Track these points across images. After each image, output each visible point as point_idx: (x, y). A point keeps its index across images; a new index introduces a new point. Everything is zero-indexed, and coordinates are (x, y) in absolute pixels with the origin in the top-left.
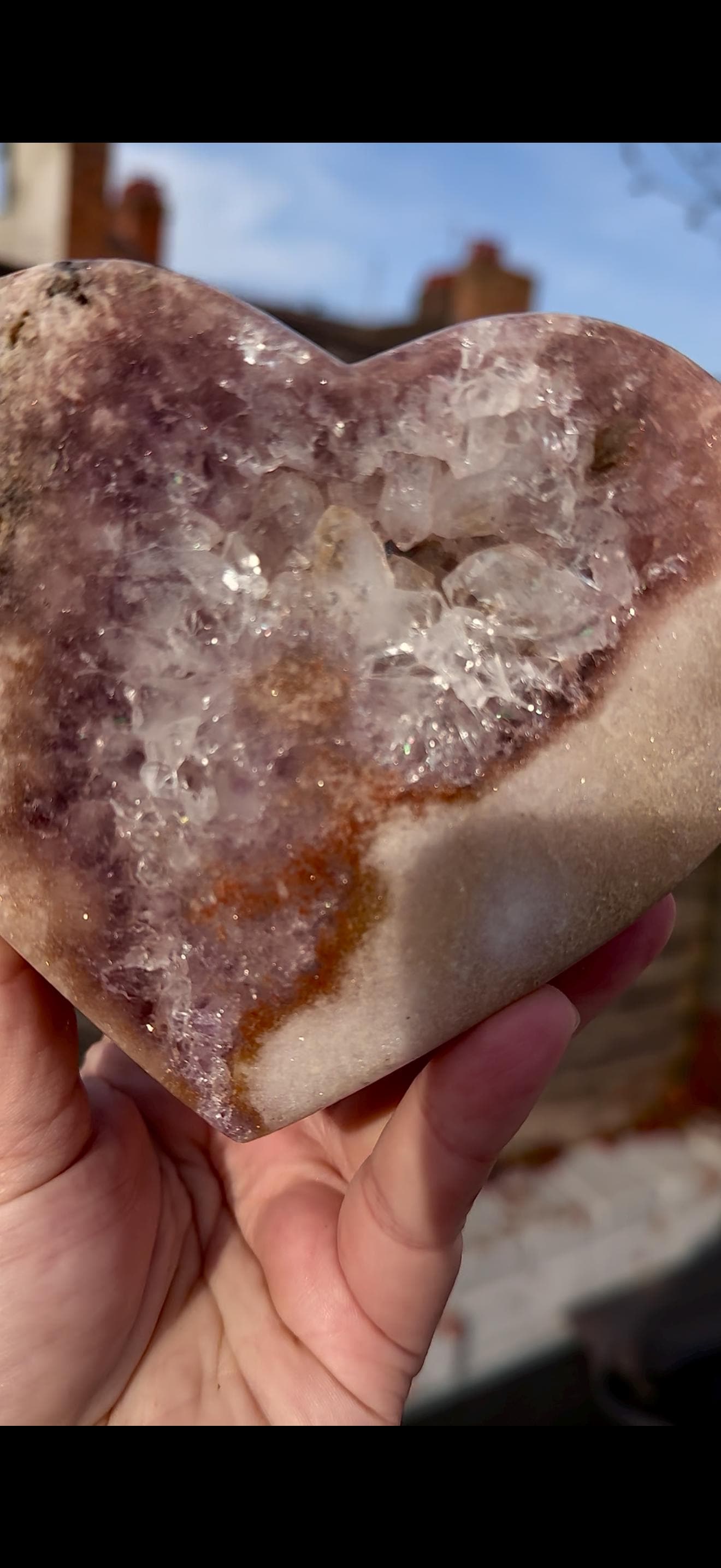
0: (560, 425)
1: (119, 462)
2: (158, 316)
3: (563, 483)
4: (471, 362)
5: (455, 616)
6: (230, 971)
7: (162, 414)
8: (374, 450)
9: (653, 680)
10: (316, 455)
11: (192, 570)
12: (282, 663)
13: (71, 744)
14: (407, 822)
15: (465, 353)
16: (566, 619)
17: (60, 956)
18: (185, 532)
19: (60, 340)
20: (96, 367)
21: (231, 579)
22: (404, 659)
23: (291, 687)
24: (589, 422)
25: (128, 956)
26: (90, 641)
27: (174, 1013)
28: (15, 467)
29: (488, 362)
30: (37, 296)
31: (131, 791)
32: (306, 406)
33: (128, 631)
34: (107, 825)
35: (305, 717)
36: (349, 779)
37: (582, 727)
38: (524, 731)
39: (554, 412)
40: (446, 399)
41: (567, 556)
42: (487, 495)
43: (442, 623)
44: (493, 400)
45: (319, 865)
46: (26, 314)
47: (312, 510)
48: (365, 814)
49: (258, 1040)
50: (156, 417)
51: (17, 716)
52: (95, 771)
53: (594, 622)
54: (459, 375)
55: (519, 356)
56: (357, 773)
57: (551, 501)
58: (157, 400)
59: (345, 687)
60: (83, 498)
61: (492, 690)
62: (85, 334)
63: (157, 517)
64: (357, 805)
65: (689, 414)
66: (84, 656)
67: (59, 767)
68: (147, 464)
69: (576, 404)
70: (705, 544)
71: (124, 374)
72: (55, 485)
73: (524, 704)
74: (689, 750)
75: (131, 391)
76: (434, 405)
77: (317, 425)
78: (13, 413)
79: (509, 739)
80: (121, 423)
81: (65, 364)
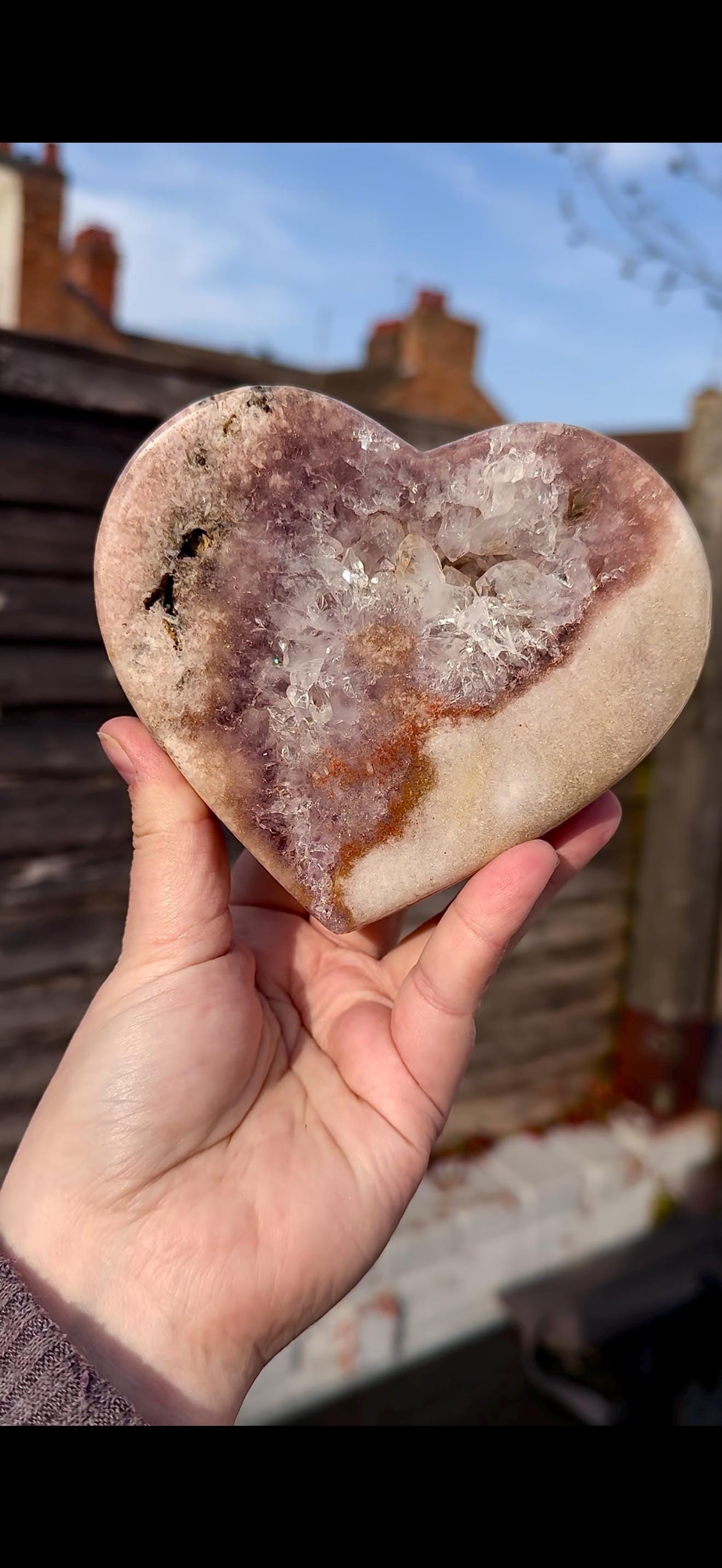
0: (549, 488)
1: (284, 506)
2: (311, 420)
3: (550, 523)
4: (495, 450)
5: (483, 602)
6: (335, 818)
7: (311, 478)
8: (436, 502)
9: (603, 644)
10: (401, 505)
11: (324, 571)
12: (375, 628)
13: (245, 673)
14: (448, 728)
15: (492, 445)
16: (550, 605)
17: (232, 804)
18: (320, 548)
19: (253, 433)
20: (274, 449)
21: (347, 575)
22: (450, 627)
23: (380, 642)
24: (566, 487)
25: (273, 807)
26: (261, 612)
27: (299, 844)
28: (223, 507)
29: (504, 451)
30: (241, 406)
31: (281, 705)
32: (397, 475)
33: (283, 605)
34: (265, 725)
35: (388, 661)
36: (413, 700)
37: (559, 672)
38: (522, 672)
39: (545, 481)
40: (480, 473)
41: (553, 567)
42: (504, 529)
43: (474, 605)
44: (508, 474)
45: (393, 753)
46: (234, 416)
47: (395, 536)
48: (422, 723)
49: (350, 863)
50: (307, 480)
51: (216, 655)
52: (259, 690)
53: (568, 608)
54: (488, 458)
55: (525, 448)
56: (418, 697)
57: (542, 534)
58: (309, 470)
59: (413, 643)
60: (262, 526)
61: (503, 648)
62: (268, 429)
63: (304, 539)
64: (418, 716)
65: (628, 483)
66: (257, 620)
67: (238, 688)
68: (301, 507)
69: (557, 476)
70: (636, 561)
71: (288, 455)
72: (246, 518)
73: (524, 657)
74: (625, 688)
75: (294, 464)
76: (473, 476)
77: (403, 486)
78: (224, 475)
79: (514, 678)
80: (286, 483)
81: (254, 447)
